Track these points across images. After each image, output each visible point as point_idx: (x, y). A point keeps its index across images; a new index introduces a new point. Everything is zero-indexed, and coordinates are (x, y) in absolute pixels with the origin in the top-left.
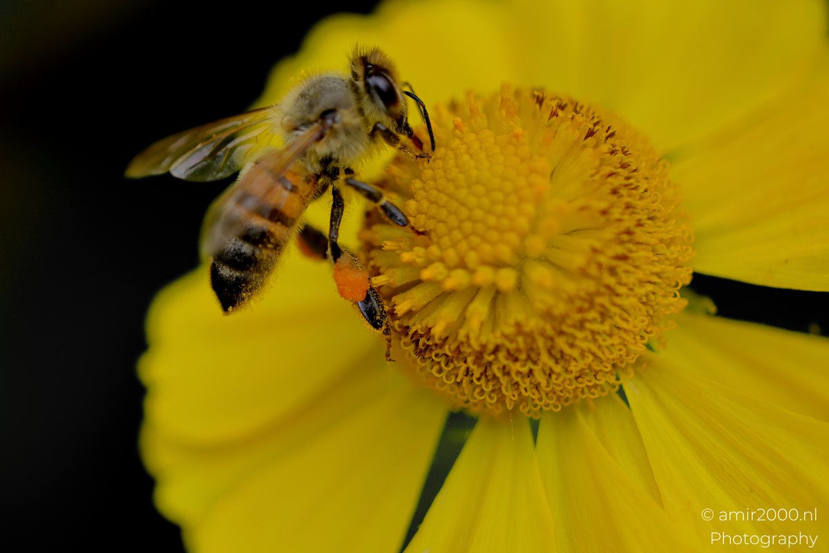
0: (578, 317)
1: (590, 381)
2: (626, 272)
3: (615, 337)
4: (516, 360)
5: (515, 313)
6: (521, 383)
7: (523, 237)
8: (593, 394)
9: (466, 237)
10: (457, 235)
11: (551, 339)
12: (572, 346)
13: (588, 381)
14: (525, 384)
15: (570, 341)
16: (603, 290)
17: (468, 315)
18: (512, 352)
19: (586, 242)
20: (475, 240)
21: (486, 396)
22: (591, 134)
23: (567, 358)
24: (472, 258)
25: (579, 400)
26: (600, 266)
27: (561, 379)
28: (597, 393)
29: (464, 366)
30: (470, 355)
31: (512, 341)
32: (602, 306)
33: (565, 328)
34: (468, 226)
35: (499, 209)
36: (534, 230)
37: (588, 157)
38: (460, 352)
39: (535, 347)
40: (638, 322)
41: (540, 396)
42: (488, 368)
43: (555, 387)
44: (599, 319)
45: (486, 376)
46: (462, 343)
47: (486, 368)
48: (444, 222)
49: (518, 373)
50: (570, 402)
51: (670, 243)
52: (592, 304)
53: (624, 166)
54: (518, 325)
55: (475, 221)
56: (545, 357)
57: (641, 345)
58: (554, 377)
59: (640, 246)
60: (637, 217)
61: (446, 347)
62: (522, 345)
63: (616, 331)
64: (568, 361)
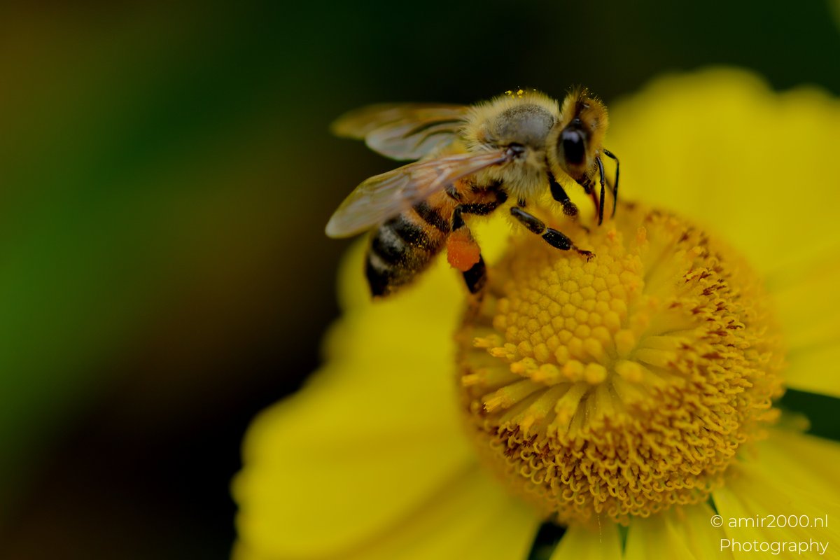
0: (668, 413)
1: (679, 485)
2: (716, 372)
3: (704, 439)
4: (605, 458)
5: (604, 408)
6: (609, 483)
7: (613, 332)
8: (683, 500)
9: (556, 333)
10: (548, 330)
11: (640, 436)
12: (661, 445)
13: (677, 484)
14: (613, 484)
15: (660, 440)
16: (693, 388)
17: (557, 410)
18: (600, 449)
19: (678, 340)
20: (566, 335)
21: (574, 498)
22: (685, 238)
23: (656, 458)
24: (562, 352)
25: (668, 507)
26: (690, 363)
27: (650, 480)
28: (686, 500)
29: (552, 465)
30: (559, 452)
31: (600, 438)
32: (692, 404)
33: (655, 426)
34: (559, 321)
35: (590, 304)
36: (625, 324)
37: (682, 259)
38: (548, 450)
39: (623, 445)
40: (728, 425)
41: (628, 499)
42: (577, 467)
43: (644, 489)
44: (689, 419)
45: (575, 476)
46: (551, 439)
47: (575, 468)
48: (536, 318)
49: (607, 472)
50: (660, 508)
51: (762, 350)
52: (681, 403)
53: (718, 270)
54: (606, 420)
55: (565, 317)
56: (633, 456)
57: (730, 450)
58: (642, 478)
59: (731, 348)
60: (729, 318)
61: (535, 445)
62: (610, 441)
63: (705, 433)
64: (656, 462)
